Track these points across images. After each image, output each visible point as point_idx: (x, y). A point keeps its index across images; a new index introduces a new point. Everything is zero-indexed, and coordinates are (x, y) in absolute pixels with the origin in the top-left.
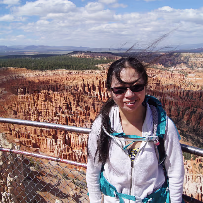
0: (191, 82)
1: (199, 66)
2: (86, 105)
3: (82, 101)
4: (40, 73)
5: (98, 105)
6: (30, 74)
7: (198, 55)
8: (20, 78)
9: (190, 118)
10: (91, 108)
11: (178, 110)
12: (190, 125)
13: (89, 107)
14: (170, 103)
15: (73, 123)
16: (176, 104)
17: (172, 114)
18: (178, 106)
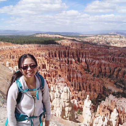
0: (112, 52)
1: (114, 43)
2: (55, 66)
3: (52, 63)
4: (20, 46)
5: (63, 65)
6: (14, 46)
7: (113, 36)
8: (8, 49)
9: (118, 74)
10: (59, 67)
11: (110, 69)
12: (118, 78)
13: (57, 67)
14: (104, 65)
15: (49, 78)
16: (109, 65)
17: (106, 71)
18: (109, 67)
